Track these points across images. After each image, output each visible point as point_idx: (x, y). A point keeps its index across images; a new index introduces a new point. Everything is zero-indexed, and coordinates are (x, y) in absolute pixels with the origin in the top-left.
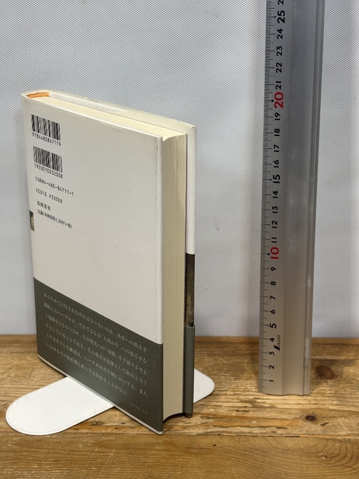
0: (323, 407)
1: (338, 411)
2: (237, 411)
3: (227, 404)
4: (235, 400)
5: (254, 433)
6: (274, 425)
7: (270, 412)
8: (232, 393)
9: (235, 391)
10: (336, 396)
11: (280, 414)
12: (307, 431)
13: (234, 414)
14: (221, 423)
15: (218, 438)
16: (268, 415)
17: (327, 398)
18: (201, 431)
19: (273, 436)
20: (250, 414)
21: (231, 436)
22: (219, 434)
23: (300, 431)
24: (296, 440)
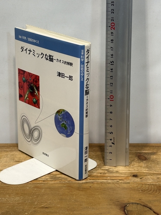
0: (141, 171)
1: (148, 173)
2: (100, 174)
3: (96, 171)
4: (100, 169)
5: (109, 182)
6: (118, 179)
7: (116, 174)
9: (99, 166)
10: (147, 167)
11: (121, 175)
12: (133, 181)
14: (93, 178)
15: (92, 184)
16: (115, 175)
17: (143, 168)
18: (84, 182)
19: (118, 183)
20: (107, 175)
21: (98, 183)
22: (92, 183)
23: (130, 181)
24: (128, 185)
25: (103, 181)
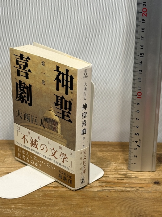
2: (117, 179)
3: (112, 176)
4: (116, 174)
5: (127, 190)
6: (137, 186)
7: (135, 180)
8: (114, 170)
9: (115, 169)
11: (140, 181)
12: (155, 189)
13: (116, 181)
14: (110, 185)
15: (109, 193)
18: (99, 189)
19: (137, 191)
20: (125, 181)
21: (115, 192)
22: (109, 191)
23: (152, 189)
24: (150, 194)
25: (121, 188)
